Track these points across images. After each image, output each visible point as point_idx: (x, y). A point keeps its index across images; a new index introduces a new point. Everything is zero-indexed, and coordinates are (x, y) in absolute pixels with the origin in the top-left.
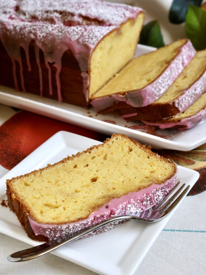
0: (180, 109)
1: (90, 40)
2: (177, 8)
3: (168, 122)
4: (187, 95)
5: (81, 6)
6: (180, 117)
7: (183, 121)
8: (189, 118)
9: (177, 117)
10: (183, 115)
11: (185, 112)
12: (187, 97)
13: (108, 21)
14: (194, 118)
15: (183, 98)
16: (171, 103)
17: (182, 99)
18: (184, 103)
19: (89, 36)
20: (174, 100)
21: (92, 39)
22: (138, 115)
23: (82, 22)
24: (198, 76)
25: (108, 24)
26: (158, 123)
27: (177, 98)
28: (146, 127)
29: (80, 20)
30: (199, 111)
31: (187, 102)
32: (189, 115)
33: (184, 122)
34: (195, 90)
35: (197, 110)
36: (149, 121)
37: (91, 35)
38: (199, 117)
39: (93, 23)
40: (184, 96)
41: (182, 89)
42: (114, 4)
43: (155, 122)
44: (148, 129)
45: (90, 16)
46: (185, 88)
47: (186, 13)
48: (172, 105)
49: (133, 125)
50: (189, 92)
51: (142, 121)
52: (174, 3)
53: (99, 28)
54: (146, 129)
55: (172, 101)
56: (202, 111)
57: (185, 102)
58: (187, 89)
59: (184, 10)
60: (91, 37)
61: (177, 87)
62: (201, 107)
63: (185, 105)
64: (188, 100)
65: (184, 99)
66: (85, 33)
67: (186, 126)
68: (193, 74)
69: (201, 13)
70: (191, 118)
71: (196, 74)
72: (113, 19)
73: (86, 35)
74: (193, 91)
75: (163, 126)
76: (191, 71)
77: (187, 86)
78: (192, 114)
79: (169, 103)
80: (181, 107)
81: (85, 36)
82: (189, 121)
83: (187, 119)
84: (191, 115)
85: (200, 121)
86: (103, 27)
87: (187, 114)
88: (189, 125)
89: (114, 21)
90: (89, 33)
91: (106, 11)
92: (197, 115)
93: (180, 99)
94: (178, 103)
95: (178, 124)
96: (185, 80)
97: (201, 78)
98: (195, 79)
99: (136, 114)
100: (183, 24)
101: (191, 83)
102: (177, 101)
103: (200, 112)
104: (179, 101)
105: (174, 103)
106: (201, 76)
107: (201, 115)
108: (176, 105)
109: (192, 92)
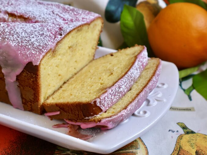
0: (103, 108)
1: (11, 36)
2: (113, 8)
3: (88, 121)
4: (110, 94)
5: (10, 4)
6: (101, 117)
7: (103, 121)
8: (110, 119)
9: (98, 116)
10: (105, 115)
11: (107, 112)
12: (110, 96)
13: (35, 18)
14: (115, 118)
15: (106, 96)
16: (92, 102)
17: (105, 98)
18: (106, 102)
19: (10, 32)
20: (95, 99)
21: (13, 35)
22: (60, 113)
23: (8, 19)
24: (123, 74)
25: (34, 21)
26: (79, 122)
27: (99, 97)
28: (68, 126)
29: (6, 17)
30: (120, 111)
31: (110, 101)
32: (110, 114)
33: (104, 123)
34: (120, 88)
35: (119, 109)
36: (71, 120)
37: (12, 32)
38: (121, 117)
39: (19, 20)
40: (106, 94)
41: (105, 87)
42: (46, 2)
43: (76, 121)
44: (71, 128)
45: (16, 13)
46: (108, 86)
47: (122, 12)
48: (94, 104)
49: (56, 124)
50: (112, 91)
51: (65, 120)
52: (110, 3)
53: (23, 25)
54: (69, 128)
55: (93, 100)
56: (124, 111)
57: (108, 101)
58: (110, 87)
59: (120, 9)
60: (12, 33)
61: (101, 84)
62: (124, 106)
63: (108, 104)
64: (111, 98)
65: (106, 98)
66: (7, 30)
67: (106, 127)
68: (119, 71)
69: (135, 13)
70: (112, 118)
71: (122, 72)
72: (40, 16)
73: (7, 31)
74: (117, 89)
75: (83, 126)
76: (118, 68)
77: (111, 83)
78: (113, 114)
79: (90, 102)
80: (104, 106)
81: (6, 33)
82: (110, 121)
83: (108, 119)
84: (112, 116)
85: (122, 120)
86: (28, 24)
87: (108, 113)
88: (110, 125)
89: (40, 18)
90: (11, 30)
91: (35, 8)
92: (118, 115)
93: (101, 98)
94: (100, 102)
95: (98, 124)
96: (110, 77)
97: (126, 76)
98: (120, 76)
99: (58, 113)
100: (119, 23)
101: (115, 81)
102: (98, 100)
103: (122, 112)
104: (100, 99)
105: (95, 102)
106: (126, 73)
107: (122, 115)
108: (98, 104)
109: (115, 90)
